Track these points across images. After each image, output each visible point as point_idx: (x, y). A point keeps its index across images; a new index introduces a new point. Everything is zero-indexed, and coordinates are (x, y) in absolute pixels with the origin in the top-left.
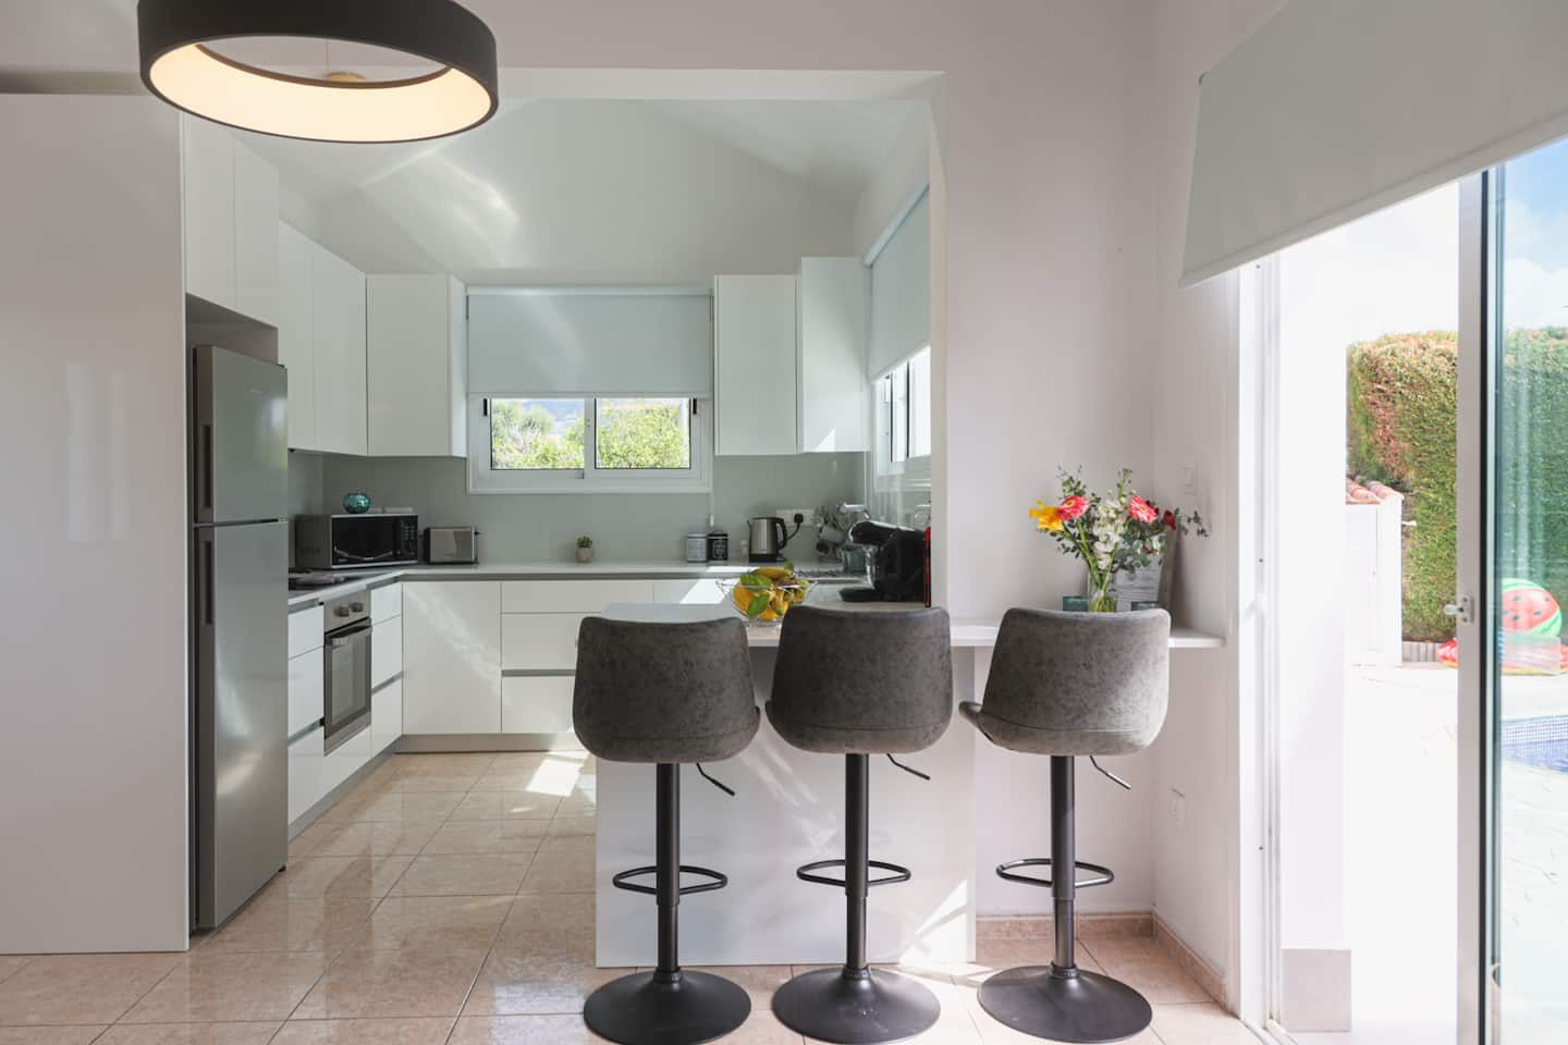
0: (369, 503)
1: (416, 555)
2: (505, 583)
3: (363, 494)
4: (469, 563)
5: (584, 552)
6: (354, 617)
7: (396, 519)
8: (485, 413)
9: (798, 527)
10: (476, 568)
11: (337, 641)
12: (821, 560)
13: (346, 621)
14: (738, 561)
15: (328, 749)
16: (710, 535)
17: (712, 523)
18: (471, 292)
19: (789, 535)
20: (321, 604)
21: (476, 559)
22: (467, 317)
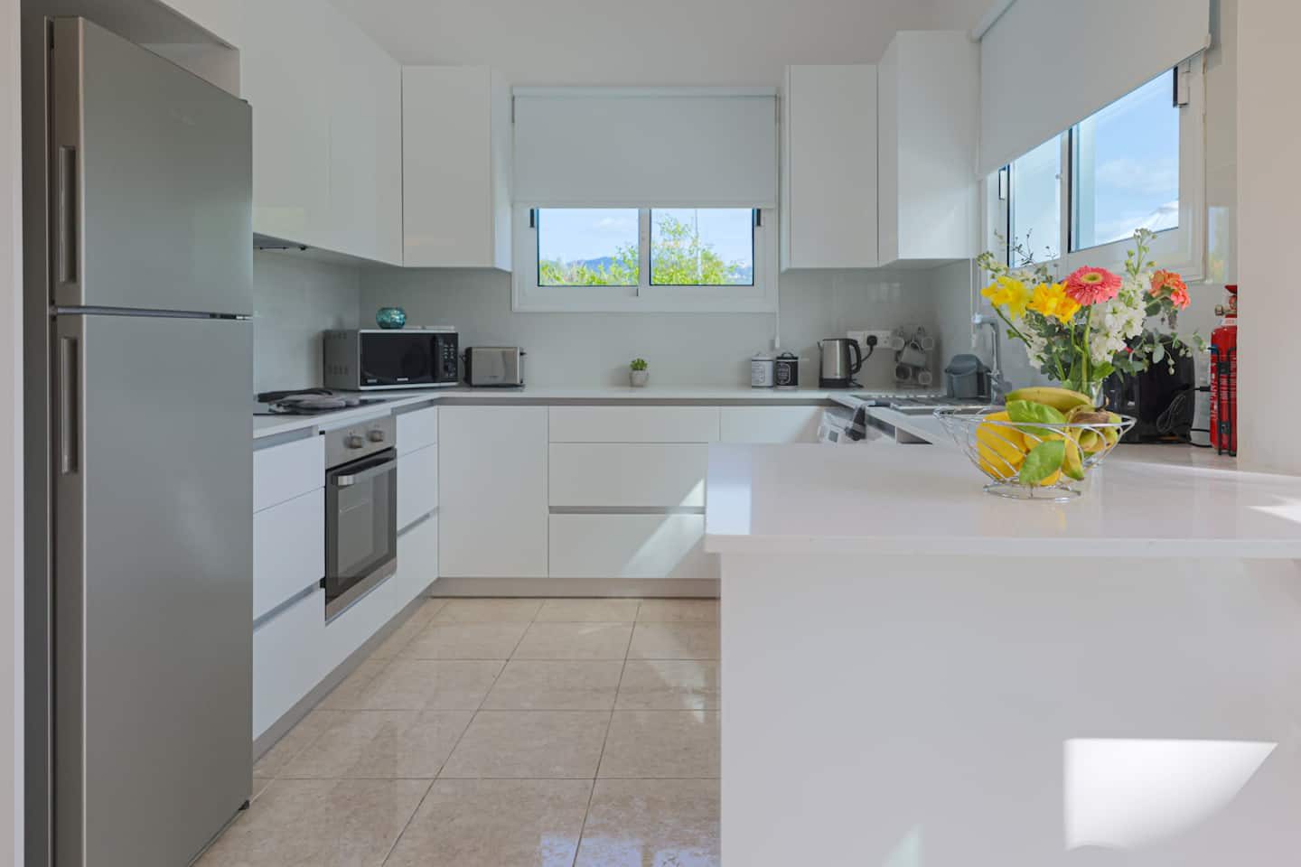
0: (405, 318)
1: (456, 375)
2: (553, 409)
3: (397, 309)
4: (513, 386)
5: (639, 375)
6: (370, 448)
7: (434, 337)
8: (532, 225)
9: (871, 349)
10: (521, 391)
11: (345, 480)
12: (899, 386)
13: (359, 453)
14: (808, 386)
15: (329, 617)
16: (778, 358)
17: (777, 345)
18: (516, 92)
19: (863, 358)
20: (322, 433)
21: (522, 382)
22: (513, 121)
